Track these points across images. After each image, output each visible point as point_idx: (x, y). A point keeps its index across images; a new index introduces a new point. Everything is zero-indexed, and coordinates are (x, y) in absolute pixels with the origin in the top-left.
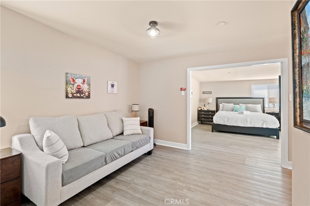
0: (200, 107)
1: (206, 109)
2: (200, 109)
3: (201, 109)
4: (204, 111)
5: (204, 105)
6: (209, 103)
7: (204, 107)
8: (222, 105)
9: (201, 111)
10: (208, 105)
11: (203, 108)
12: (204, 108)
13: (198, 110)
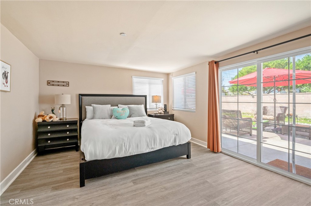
0: (39, 116)
1: (56, 119)
2: (40, 120)
3: (44, 121)
4: (53, 124)
5: (52, 111)
6: (63, 106)
7: (52, 115)
8: (92, 107)
9: (44, 124)
10: (62, 109)
11: (48, 118)
12: (51, 118)
13: (34, 122)
